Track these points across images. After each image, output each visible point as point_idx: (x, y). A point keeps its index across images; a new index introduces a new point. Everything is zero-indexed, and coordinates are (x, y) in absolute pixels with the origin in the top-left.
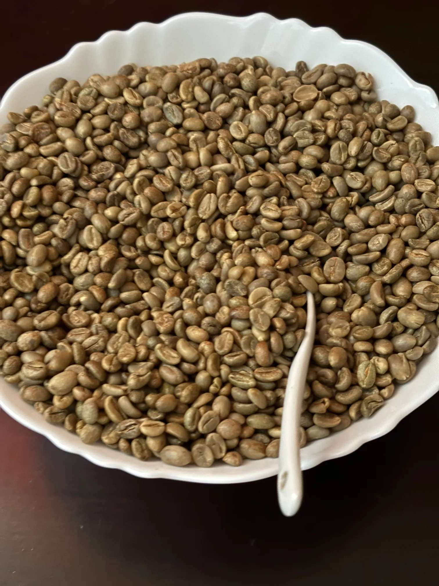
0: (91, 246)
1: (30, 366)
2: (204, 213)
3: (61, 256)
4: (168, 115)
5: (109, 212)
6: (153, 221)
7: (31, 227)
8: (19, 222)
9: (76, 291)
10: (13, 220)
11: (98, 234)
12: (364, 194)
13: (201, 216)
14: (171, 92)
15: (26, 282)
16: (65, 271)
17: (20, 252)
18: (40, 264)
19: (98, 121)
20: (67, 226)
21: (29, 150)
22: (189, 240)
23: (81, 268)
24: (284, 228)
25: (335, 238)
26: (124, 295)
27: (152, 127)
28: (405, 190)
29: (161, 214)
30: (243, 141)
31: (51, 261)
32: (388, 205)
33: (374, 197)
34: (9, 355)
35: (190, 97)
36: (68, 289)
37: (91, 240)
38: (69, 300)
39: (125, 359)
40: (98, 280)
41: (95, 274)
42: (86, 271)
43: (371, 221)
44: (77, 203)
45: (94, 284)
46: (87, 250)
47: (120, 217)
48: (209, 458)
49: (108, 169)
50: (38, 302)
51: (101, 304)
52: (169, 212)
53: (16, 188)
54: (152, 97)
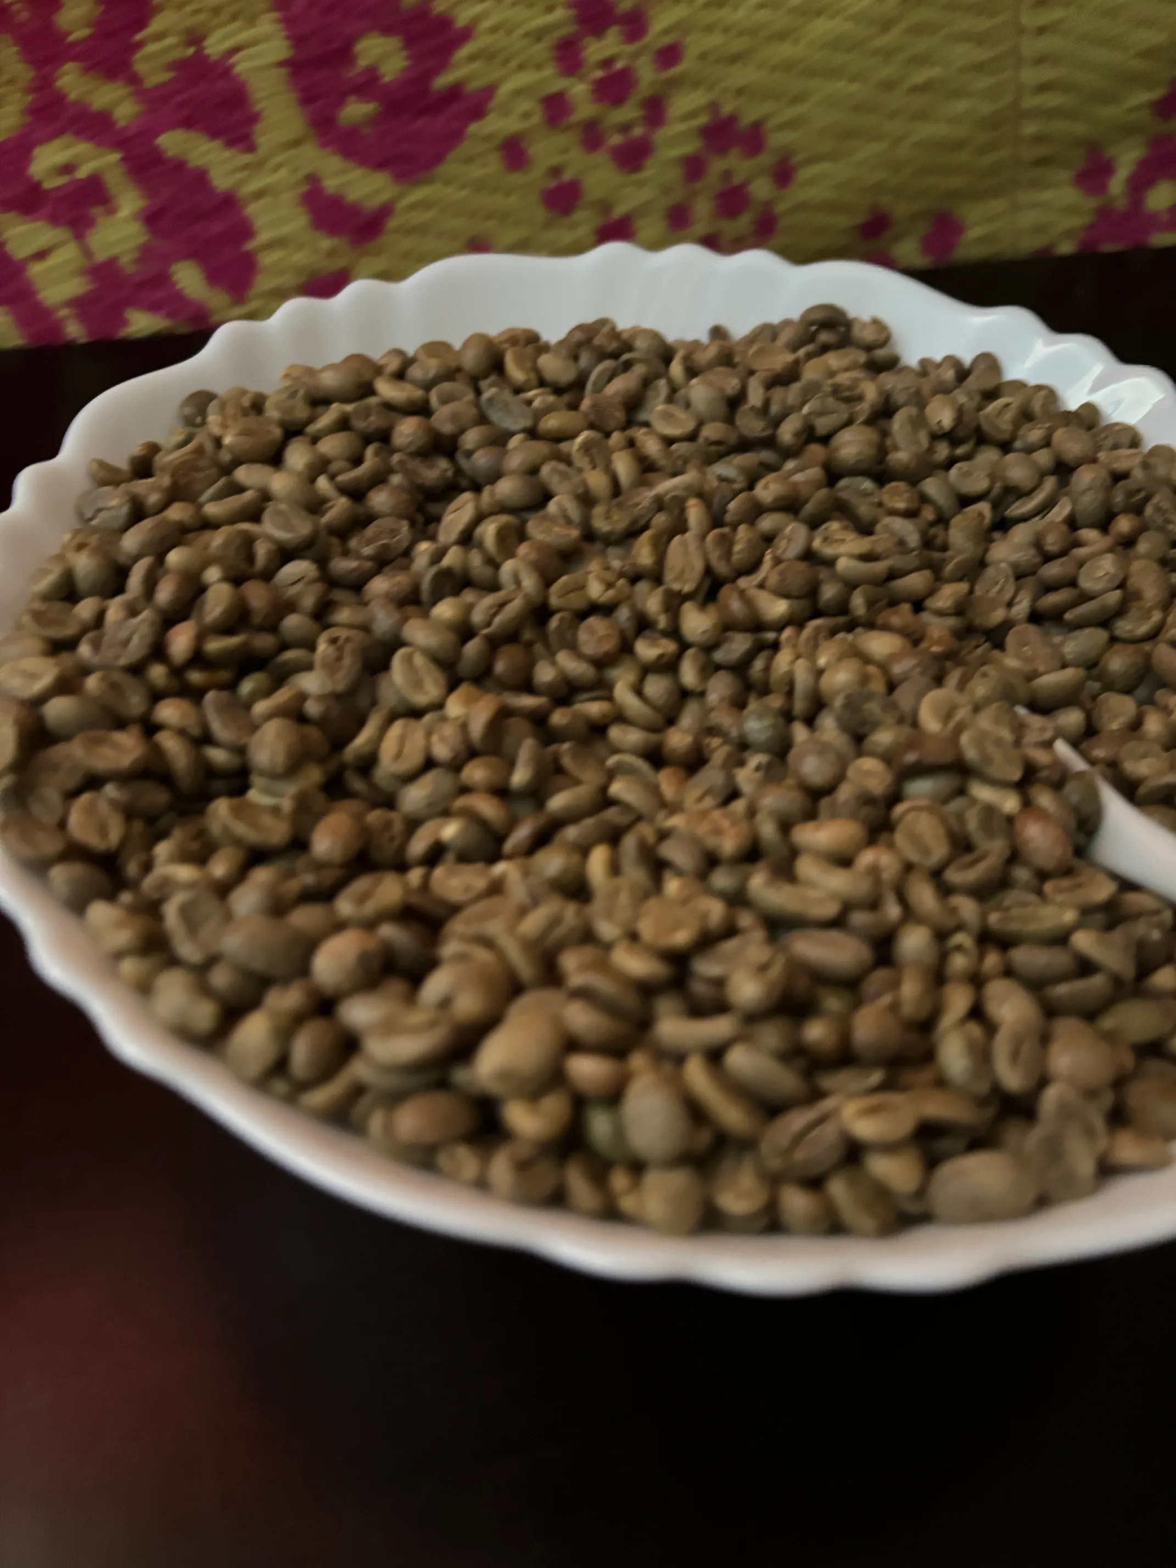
0: (421, 699)
1: (389, 1028)
2: (680, 577)
3: (339, 742)
4: (495, 416)
5: (445, 610)
6: (561, 620)
7: (232, 686)
8: (195, 677)
9: (413, 824)
10: (177, 672)
11: (432, 667)
12: (997, 505)
13: (676, 586)
14: (486, 377)
15: (267, 820)
16: (357, 784)
17: (218, 756)
18: (293, 769)
19: (331, 446)
20: (339, 659)
21: (177, 512)
22: (669, 646)
23: (413, 759)
24: (893, 575)
25: (997, 588)
26: (558, 802)
27: (471, 438)
28: (1085, 477)
29: (576, 602)
30: (692, 437)
31: (321, 761)
32: (1061, 511)
33: (1018, 508)
34: (297, 1020)
35: (533, 376)
36: (388, 825)
37: (418, 685)
38: (402, 848)
39: (681, 938)
40: (476, 773)
41: (456, 766)
42: (429, 764)
43: (1052, 544)
44: (344, 615)
45: (465, 790)
46: (415, 713)
47: (477, 617)
48: (1085, 1166)
49: (394, 532)
50: (319, 866)
51: (500, 839)
52: (595, 590)
53: (165, 593)
54: (447, 386)
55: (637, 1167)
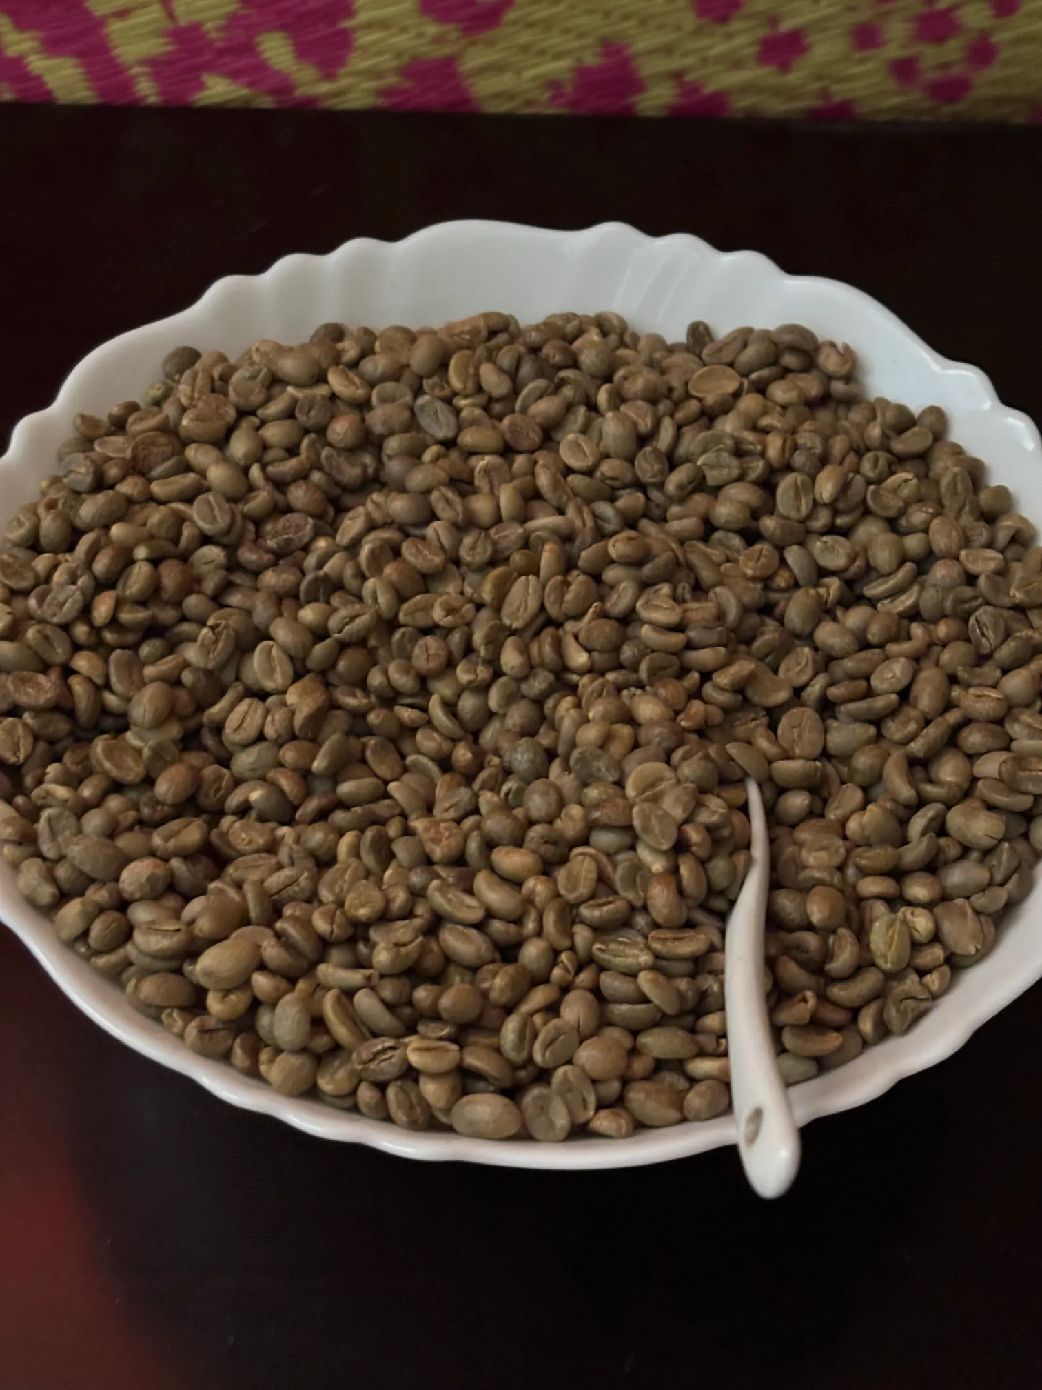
0: (269, 685)
1: (151, 928)
2: (514, 615)
3: (201, 708)
4: (425, 421)
5: (308, 614)
6: (403, 634)
7: (135, 647)
8: (109, 636)
9: (237, 782)
10: (96, 631)
11: (286, 659)
12: (849, 584)
13: (507, 622)
14: (430, 376)
15: (130, 762)
16: (209, 741)
17: (111, 700)
18: (159, 723)
19: (274, 433)
20: (216, 642)
21: (128, 487)
22: (483, 673)
23: (250, 731)
24: (690, 646)
25: (798, 668)
26: (346, 788)
27: (392, 444)
28: (941, 572)
29: (421, 620)
30: (589, 472)
31: (182, 719)
32: (905, 602)
33: (873, 588)
34: (101, 910)
35: (470, 385)
36: (219, 778)
37: (270, 672)
38: (224, 799)
40: (289, 754)
41: (279, 744)
42: (261, 737)
43: (874, 635)
44: (235, 599)
45: (280, 765)
46: (263, 695)
47: (333, 623)
48: (561, 1121)
49: (299, 528)
50: (156, 803)
51: (295, 808)
52: (438, 614)
53: (101, 564)
54: (389, 386)
55: (278, 1051)
